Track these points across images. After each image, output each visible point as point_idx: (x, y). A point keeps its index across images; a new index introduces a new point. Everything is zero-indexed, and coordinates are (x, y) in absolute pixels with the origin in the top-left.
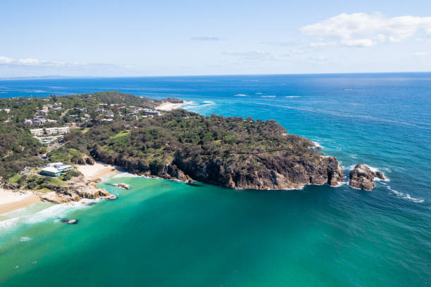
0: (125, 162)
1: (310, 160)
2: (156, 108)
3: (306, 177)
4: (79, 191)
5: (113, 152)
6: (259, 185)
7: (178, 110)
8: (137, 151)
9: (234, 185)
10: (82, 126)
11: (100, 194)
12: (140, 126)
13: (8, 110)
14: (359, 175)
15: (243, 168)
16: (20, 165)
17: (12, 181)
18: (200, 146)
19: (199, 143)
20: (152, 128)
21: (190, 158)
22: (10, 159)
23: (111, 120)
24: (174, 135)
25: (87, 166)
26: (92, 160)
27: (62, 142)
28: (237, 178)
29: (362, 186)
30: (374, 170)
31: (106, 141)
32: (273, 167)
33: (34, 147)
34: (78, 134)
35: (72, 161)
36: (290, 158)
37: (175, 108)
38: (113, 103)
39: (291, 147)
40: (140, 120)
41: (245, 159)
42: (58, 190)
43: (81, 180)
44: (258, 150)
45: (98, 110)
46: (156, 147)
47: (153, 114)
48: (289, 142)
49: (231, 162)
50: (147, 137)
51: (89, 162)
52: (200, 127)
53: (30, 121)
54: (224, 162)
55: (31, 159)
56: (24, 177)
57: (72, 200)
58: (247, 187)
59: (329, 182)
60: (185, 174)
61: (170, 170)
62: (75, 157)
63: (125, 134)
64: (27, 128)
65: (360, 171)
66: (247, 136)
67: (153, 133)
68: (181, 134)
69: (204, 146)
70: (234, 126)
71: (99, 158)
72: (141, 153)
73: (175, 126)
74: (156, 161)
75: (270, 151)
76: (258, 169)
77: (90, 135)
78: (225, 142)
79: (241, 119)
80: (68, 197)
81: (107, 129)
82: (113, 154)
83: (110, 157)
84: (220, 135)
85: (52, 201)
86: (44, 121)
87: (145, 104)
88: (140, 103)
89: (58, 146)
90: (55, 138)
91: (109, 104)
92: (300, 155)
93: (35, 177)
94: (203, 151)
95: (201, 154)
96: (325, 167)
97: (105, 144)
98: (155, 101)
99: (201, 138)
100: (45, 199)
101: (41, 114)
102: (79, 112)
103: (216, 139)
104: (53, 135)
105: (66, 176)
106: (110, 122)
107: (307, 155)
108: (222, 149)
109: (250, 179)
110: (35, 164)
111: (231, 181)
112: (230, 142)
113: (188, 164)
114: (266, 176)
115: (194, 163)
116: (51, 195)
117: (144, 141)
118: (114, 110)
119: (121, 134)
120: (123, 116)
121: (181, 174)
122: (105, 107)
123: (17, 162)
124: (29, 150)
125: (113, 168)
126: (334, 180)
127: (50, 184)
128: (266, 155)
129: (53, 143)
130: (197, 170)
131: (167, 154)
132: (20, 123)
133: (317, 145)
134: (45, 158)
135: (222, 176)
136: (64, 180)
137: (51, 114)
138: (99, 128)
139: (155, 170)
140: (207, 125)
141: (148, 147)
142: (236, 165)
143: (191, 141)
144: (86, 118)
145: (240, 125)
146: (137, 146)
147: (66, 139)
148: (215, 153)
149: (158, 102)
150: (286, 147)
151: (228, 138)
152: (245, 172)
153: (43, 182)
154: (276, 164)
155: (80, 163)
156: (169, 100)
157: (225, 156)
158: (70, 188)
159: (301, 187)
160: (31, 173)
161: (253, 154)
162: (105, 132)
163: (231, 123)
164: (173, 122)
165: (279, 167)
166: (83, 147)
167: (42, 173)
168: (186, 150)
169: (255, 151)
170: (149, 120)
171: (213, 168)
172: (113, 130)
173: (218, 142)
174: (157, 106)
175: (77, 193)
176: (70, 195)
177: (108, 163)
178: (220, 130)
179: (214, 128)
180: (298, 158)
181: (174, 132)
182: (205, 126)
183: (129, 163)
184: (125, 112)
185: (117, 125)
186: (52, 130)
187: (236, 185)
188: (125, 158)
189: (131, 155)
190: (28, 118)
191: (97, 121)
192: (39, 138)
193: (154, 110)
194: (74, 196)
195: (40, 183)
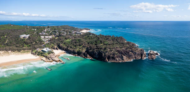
0: (69, 50)
1: (135, 50)
2: (81, 32)
3: (134, 57)
4: (53, 59)
5: (65, 46)
6: (117, 61)
7: (88, 33)
8: (73, 47)
9: (107, 61)
10: (56, 36)
11: (59, 61)
12: (75, 38)
13: (36, 30)
14: (151, 54)
15: (111, 54)
16: (37, 47)
17: (34, 52)
18: (95, 46)
19: (95, 45)
20: (79, 38)
21: (92, 50)
22: (34, 45)
23: (65, 35)
24: (86, 41)
25: (56, 50)
26: (58, 48)
27: (49, 41)
28: (109, 58)
29: (152, 58)
30: (155, 52)
31: (63, 42)
32: (122, 53)
33: (41, 41)
34: (54, 39)
35: (52, 48)
36: (128, 50)
37: (87, 32)
38: (66, 29)
39: (128, 46)
40: (75, 36)
41: (112, 51)
42: (46, 57)
43: (54, 55)
44: (116, 47)
45: (61, 31)
46: (80, 45)
47: (80, 33)
48: (127, 44)
49: (106, 52)
50: (77, 42)
51: (57, 49)
52: (96, 39)
53: (41, 33)
54: (104, 52)
55: (40, 46)
56: (37, 51)
57: (50, 62)
58: (112, 61)
59: (142, 58)
60: (90, 56)
61: (84, 54)
62: (53, 46)
63: (69, 40)
64: (40, 36)
65: (151, 53)
66: (112, 42)
67: (79, 40)
68: (89, 41)
69: (97, 46)
70: (108, 39)
71: (60, 48)
72: (74, 47)
73: (87, 38)
74: (79, 51)
75: (121, 48)
76: (116, 54)
77: (58, 40)
78: (105, 44)
79: (110, 36)
80: (49, 60)
81: (64, 38)
82: (65, 47)
83: (64, 48)
84: (103, 42)
85: (44, 61)
86: (45, 34)
87: (77, 30)
88: (75, 29)
89: (48, 42)
90: (47, 40)
91: (65, 29)
92: (131, 49)
93: (40, 52)
94: (96, 47)
95: (96, 49)
96: (140, 53)
97: (63, 43)
98: (80, 29)
99: (96, 43)
100: (42, 60)
101: (44, 31)
102: (55, 32)
103: (101, 43)
104: (47, 38)
105: (49, 53)
106: (65, 36)
107: (133, 49)
108: (103, 47)
109: (113, 58)
110: (41, 47)
111: (107, 59)
112: (106, 45)
113: (91, 52)
114: (119, 57)
115: (93, 52)
116: (44, 58)
117: (76, 43)
118: (67, 32)
119: (68, 40)
120: (69, 34)
121: (88, 56)
122: (64, 30)
123: (36, 46)
124: (40, 43)
125: (65, 52)
126: (143, 57)
127: (44, 55)
128: (119, 49)
129: (46, 41)
130: (94, 55)
131: (83, 48)
132: (38, 34)
133: (137, 45)
134: (44, 46)
135: (103, 57)
136: (48, 54)
137: (47, 32)
138: (61, 38)
139: (79, 54)
140: (98, 38)
141: (77, 45)
142: (109, 53)
143: (92, 44)
144: (57, 34)
145: (110, 38)
146: (73, 44)
147: (50, 40)
148: (101, 48)
149: (81, 30)
150: (126, 46)
151: (106, 43)
152: (112, 56)
153: (42, 54)
154: (123, 52)
155: (54, 49)
156: (85, 29)
157: (104, 49)
158: (50, 57)
159: (132, 60)
160: (39, 50)
161: (115, 49)
162: (63, 39)
163: (107, 38)
164: (86, 37)
165: (124, 53)
166: (55, 44)
167: (42, 51)
168: (90, 47)
169: (115, 48)
170: (78, 36)
171: (100, 54)
172: (66, 38)
173: (102, 44)
174: (81, 31)
175: (52, 59)
176: (50, 60)
177: (63, 50)
178: (103, 40)
179: (101, 39)
180: (130, 50)
181: (86, 40)
182: (97, 38)
183: (70, 50)
184: (70, 32)
185: (67, 37)
186: (47, 37)
187: (108, 61)
188: (69, 48)
189: (71, 48)
190: (41, 32)
191: (61, 35)
192: (43, 39)
193: (80, 32)
194: (51, 60)
195: (41, 54)
